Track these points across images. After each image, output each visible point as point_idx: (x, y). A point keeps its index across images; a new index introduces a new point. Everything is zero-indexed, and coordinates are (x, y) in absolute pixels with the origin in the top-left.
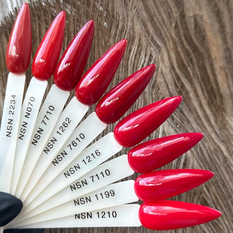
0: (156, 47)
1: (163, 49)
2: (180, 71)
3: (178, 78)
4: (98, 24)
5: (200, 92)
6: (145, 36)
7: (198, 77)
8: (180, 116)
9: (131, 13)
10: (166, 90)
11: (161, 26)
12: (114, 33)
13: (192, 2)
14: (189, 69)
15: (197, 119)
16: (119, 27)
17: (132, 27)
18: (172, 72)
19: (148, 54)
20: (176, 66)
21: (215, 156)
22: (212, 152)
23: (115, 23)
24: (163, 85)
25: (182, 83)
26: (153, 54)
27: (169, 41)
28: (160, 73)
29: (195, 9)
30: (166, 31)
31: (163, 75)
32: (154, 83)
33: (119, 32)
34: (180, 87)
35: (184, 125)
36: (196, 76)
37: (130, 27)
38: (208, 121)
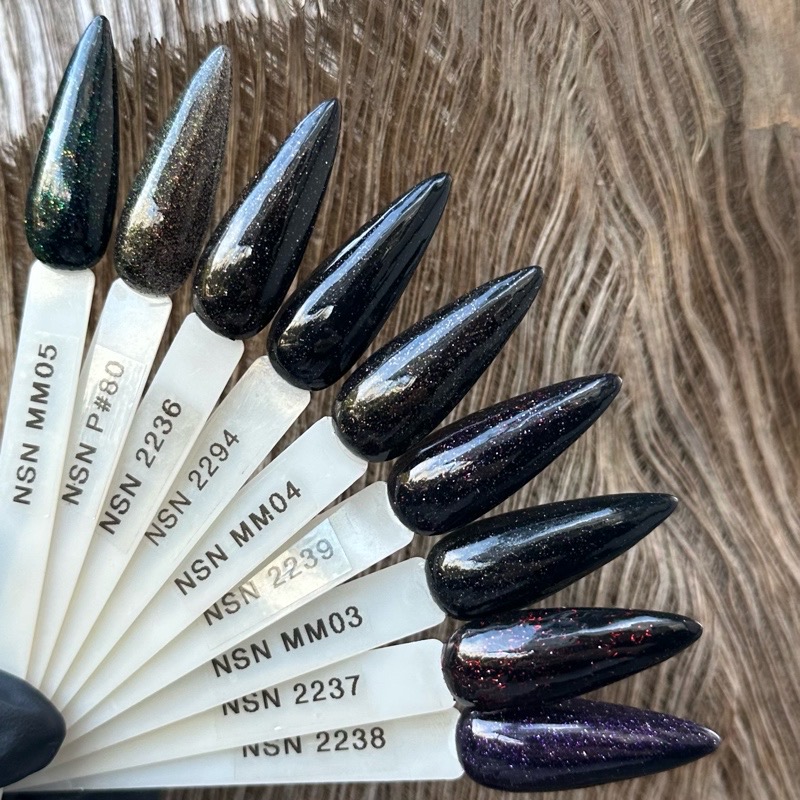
0: (628, 228)
1: (652, 237)
2: (697, 313)
3: (689, 338)
4: (434, 129)
5: (752, 391)
6: (596, 185)
7: (752, 340)
8: (678, 470)
9: (557, 99)
10: (644, 379)
11: (656, 153)
12: (488, 168)
13: (775, 80)
14: (728, 309)
15: (733, 482)
16: (508, 147)
17: (552, 150)
18: (671, 317)
19: (597, 252)
20: (686, 297)
21: (778, 609)
22: (771, 597)
23: (494, 130)
24: (636, 361)
25: (700, 356)
26: (614, 254)
27: (675, 211)
28: (632, 321)
29: (779, 106)
30: (671, 176)
31: (639, 328)
32: (606, 352)
33: (505, 164)
34: (690, 371)
35: (689, 503)
36: (747, 334)
37: (547, 148)
38: (768, 486)
